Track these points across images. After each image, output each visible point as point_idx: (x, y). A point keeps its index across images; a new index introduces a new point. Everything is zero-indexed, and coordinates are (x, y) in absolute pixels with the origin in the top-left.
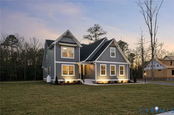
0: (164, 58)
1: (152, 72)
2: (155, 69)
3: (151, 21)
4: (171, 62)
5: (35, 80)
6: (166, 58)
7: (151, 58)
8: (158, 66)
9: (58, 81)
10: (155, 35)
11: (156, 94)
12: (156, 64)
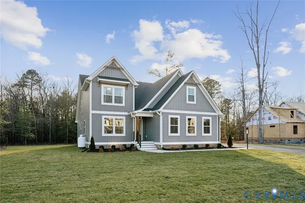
0: (280, 106)
1: (260, 129)
2: (265, 124)
3: (257, 43)
4: (292, 112)
5: (66, 144)
6: (283, 105)
7: (257, 106)
8: (270, 119)
9: (95, 146)
10: (264, 66)
11: (267, 169)
12: (267, 116)
